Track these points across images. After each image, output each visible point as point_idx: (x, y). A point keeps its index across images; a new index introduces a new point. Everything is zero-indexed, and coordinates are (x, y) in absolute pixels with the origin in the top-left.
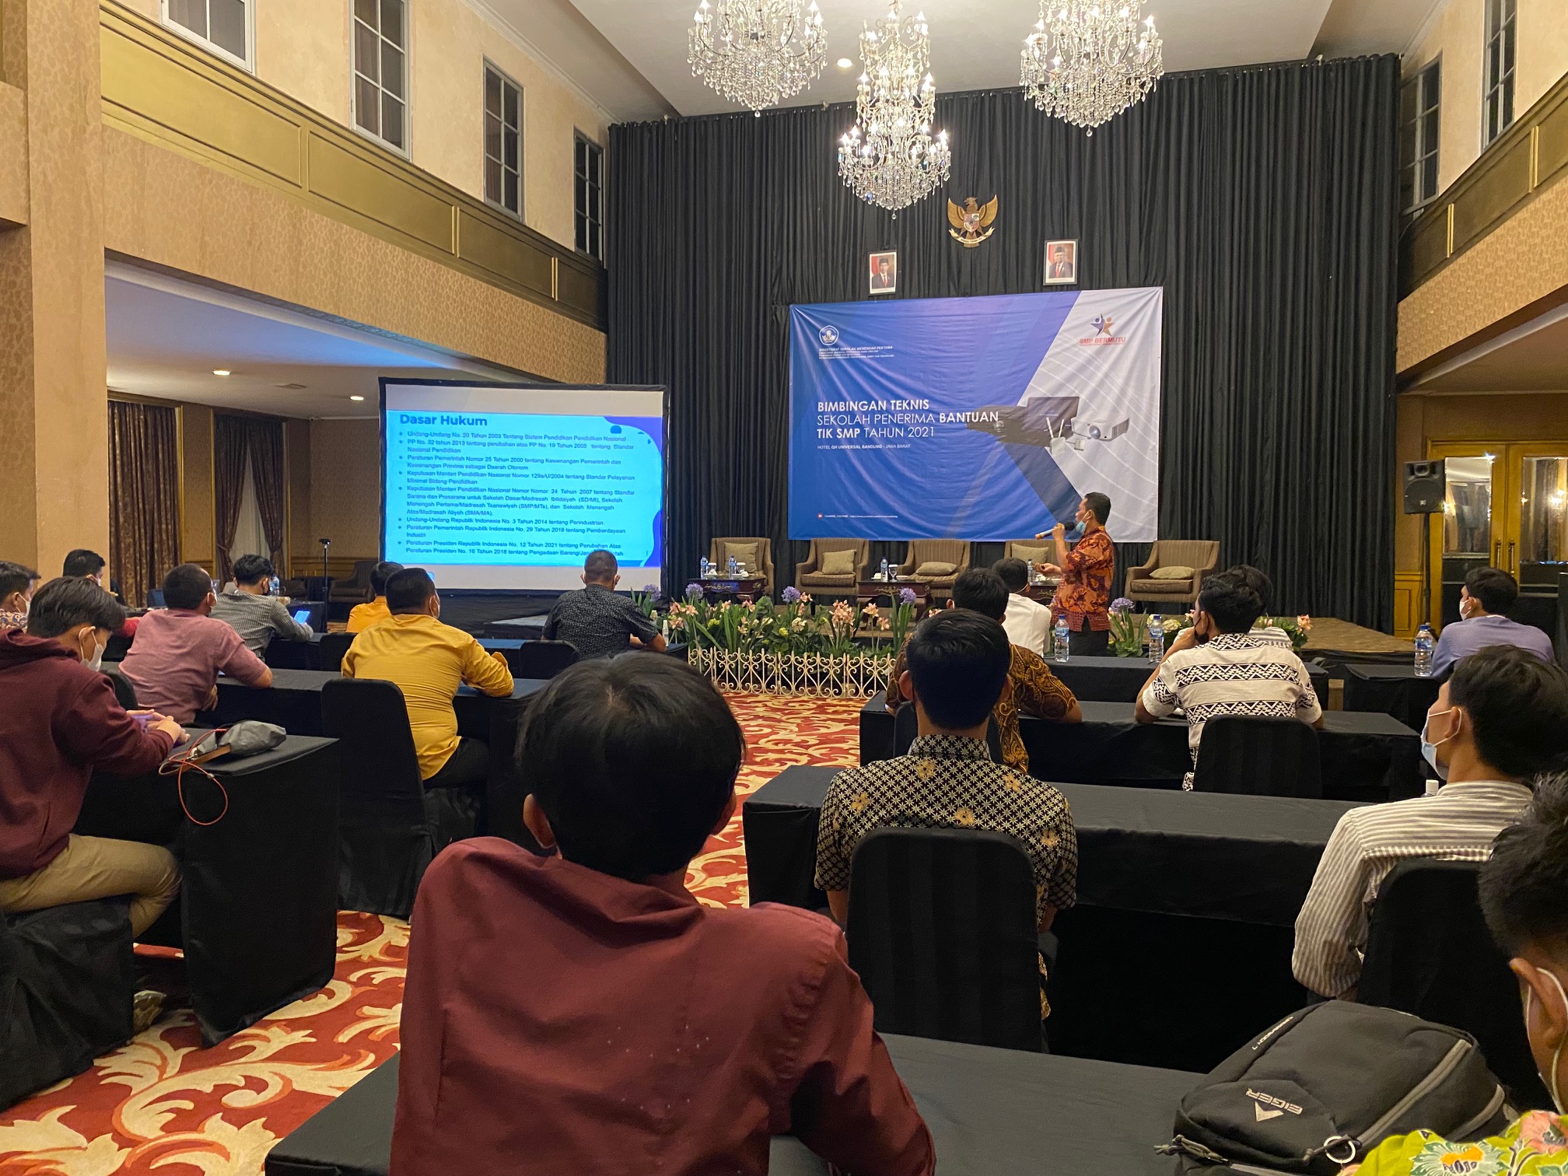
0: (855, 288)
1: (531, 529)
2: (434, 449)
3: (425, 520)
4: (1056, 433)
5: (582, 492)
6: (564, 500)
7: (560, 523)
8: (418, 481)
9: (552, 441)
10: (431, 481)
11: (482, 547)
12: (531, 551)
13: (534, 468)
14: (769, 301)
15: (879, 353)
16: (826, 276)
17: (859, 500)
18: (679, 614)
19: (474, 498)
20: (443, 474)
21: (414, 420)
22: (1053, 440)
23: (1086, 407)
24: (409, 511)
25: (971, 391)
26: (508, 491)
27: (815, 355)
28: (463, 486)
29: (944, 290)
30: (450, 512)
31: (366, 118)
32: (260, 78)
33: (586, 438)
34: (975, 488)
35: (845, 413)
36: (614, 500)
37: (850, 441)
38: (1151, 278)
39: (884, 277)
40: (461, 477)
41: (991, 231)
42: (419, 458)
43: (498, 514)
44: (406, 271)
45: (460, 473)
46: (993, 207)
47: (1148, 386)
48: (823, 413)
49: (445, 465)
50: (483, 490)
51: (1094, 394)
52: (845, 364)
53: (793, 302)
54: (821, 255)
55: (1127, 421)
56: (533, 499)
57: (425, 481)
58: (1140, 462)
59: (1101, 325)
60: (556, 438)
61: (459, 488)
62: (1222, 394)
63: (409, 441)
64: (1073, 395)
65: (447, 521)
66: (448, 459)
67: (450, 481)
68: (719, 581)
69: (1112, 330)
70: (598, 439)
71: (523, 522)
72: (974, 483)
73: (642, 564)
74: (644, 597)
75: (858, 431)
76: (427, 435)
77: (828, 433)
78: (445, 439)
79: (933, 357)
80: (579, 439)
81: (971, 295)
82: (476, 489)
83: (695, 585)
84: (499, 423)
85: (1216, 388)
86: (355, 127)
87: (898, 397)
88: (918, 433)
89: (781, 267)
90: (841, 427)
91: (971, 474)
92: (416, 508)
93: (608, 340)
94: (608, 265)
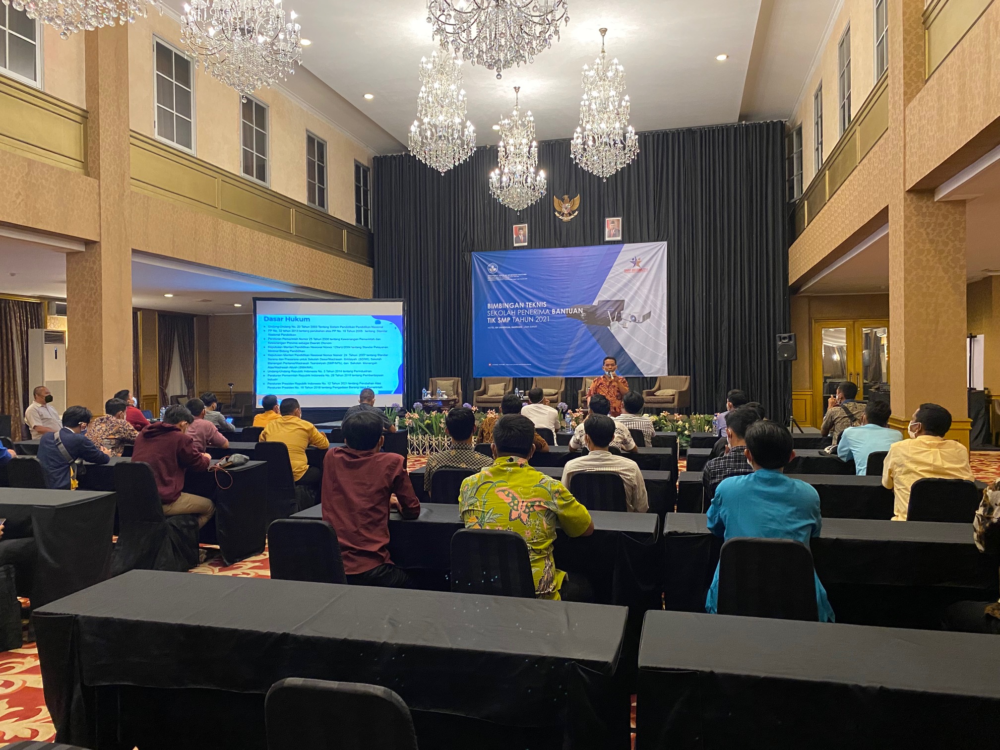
0: (506, 243)
1: (333, 375)
2: (282, 334)
3: (277, 372)
4: (613, 319)
5: (360, 355)
6: (351, 359)
7: (349, 371)
8: (274, 351)
9: (344, 329)
10: (281, 351)
11: (307, 385)
12: (333, 387)
13: (335, 343)
14: (461, 250)
15: (520, 277)
16: (491, 237)
17: (511, 356)
18: (410, 418)
19: (303, 359)
20: (287, 347)
21: (271, 319)
22: (612, 323)
23: (629, 305)
24: (269, 367)
25: (568, 297)
26: (321, 355)
27: (486, 278)
28: (297, 353)
29: (553, 243)
30: (290, 367)
31: (247, 170)
32: (198, 157)
33: (362, 327)
34: (572, 348)
35: (502, 309)
36: (377, 359)
37: (505, 324)
38: (660, 238)
39: (521, 237)
40: (296, 349)
41: (577, 212)
42: (274, 339)
43: (316, 367)
44: (268, 245)
45: (295, 347)
46: (577, 199)
47: (660, 294)
48: (490, 310)
49: (288, 343)
50: (307, 355)
51: (633, 298)
52: (501, 283)
53: (473, 251)
54: (487, 226)
55: (650, 313)
56: (334, 359)
57: (277, 351)
58: (657, 334)
59: (635, 262)
60: (347, 327)
61: (295, 355)
62: (699, 297)
63: (269, 330)
64: (621, 299)
65: (289, 372)
66: (290, 339)
67: (291, 351)
68: (432, 401)
69: (641, 264)
70: (368, 327)
71: (329, 371)
72: (571, 346)
73: (393, 393)
74: (392, 410)
75: (509, 319)
76: (278, 327)
77: (493, 320)
78: (288, 329)
79: (547, 280)
80: (359, 327)
81: (567, 247)
82: (305, 355)
83: (418, 403)
84: (316, 320)
85: (696, 295)
86: (242, 174)
87: (530, 301)
88: (541, 320)
89: (467, 231)
90: (500, 317)
91: (569, 341)
92: (272, 365)
93: (374, 272)
94: (374, 231)
